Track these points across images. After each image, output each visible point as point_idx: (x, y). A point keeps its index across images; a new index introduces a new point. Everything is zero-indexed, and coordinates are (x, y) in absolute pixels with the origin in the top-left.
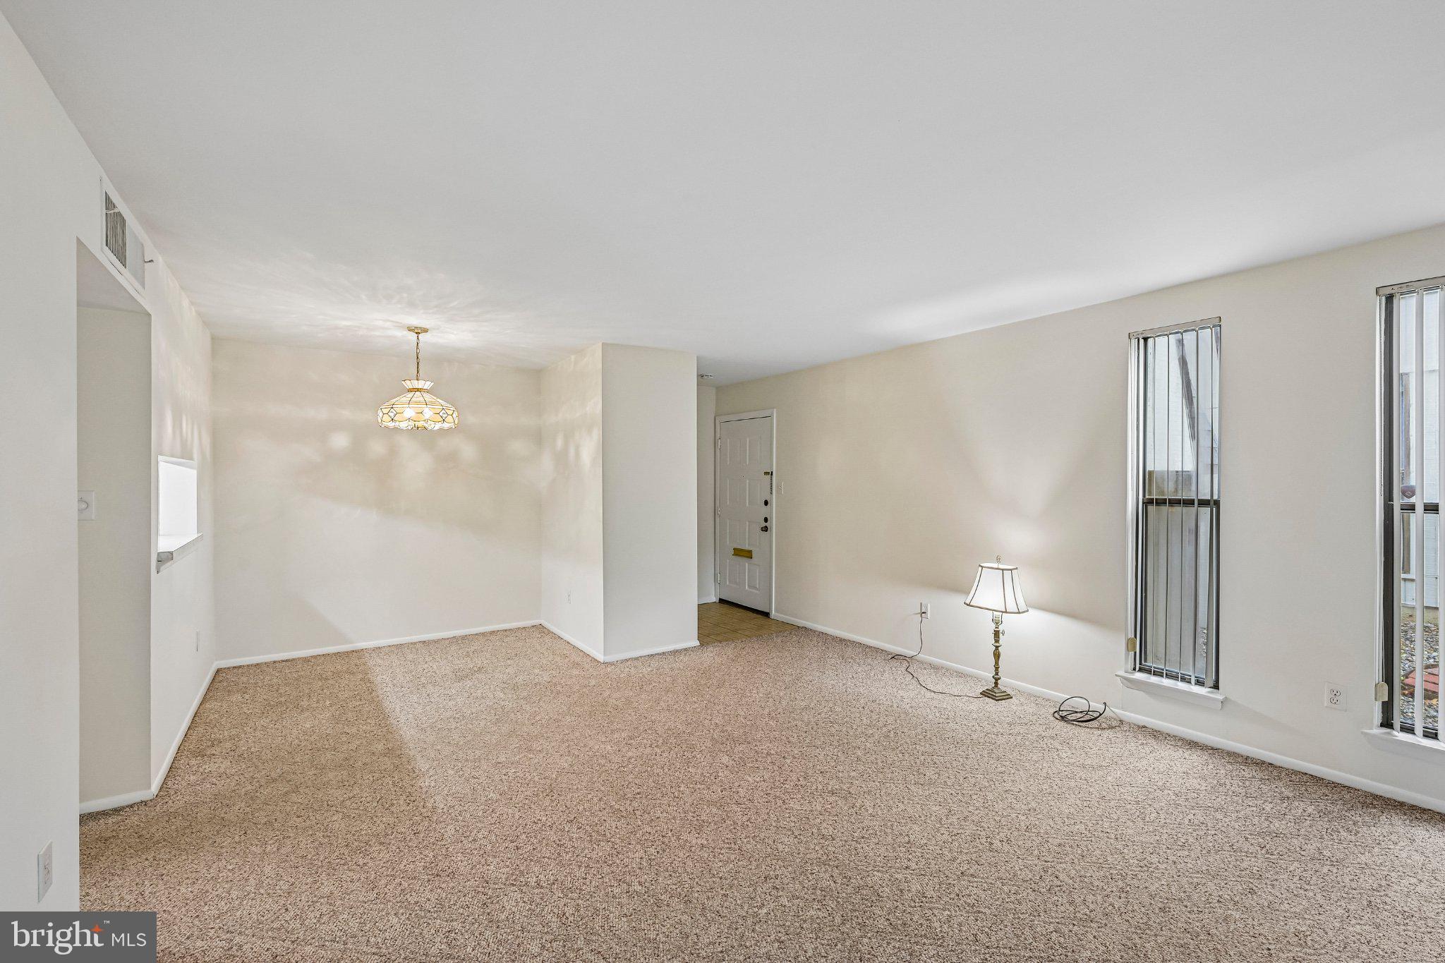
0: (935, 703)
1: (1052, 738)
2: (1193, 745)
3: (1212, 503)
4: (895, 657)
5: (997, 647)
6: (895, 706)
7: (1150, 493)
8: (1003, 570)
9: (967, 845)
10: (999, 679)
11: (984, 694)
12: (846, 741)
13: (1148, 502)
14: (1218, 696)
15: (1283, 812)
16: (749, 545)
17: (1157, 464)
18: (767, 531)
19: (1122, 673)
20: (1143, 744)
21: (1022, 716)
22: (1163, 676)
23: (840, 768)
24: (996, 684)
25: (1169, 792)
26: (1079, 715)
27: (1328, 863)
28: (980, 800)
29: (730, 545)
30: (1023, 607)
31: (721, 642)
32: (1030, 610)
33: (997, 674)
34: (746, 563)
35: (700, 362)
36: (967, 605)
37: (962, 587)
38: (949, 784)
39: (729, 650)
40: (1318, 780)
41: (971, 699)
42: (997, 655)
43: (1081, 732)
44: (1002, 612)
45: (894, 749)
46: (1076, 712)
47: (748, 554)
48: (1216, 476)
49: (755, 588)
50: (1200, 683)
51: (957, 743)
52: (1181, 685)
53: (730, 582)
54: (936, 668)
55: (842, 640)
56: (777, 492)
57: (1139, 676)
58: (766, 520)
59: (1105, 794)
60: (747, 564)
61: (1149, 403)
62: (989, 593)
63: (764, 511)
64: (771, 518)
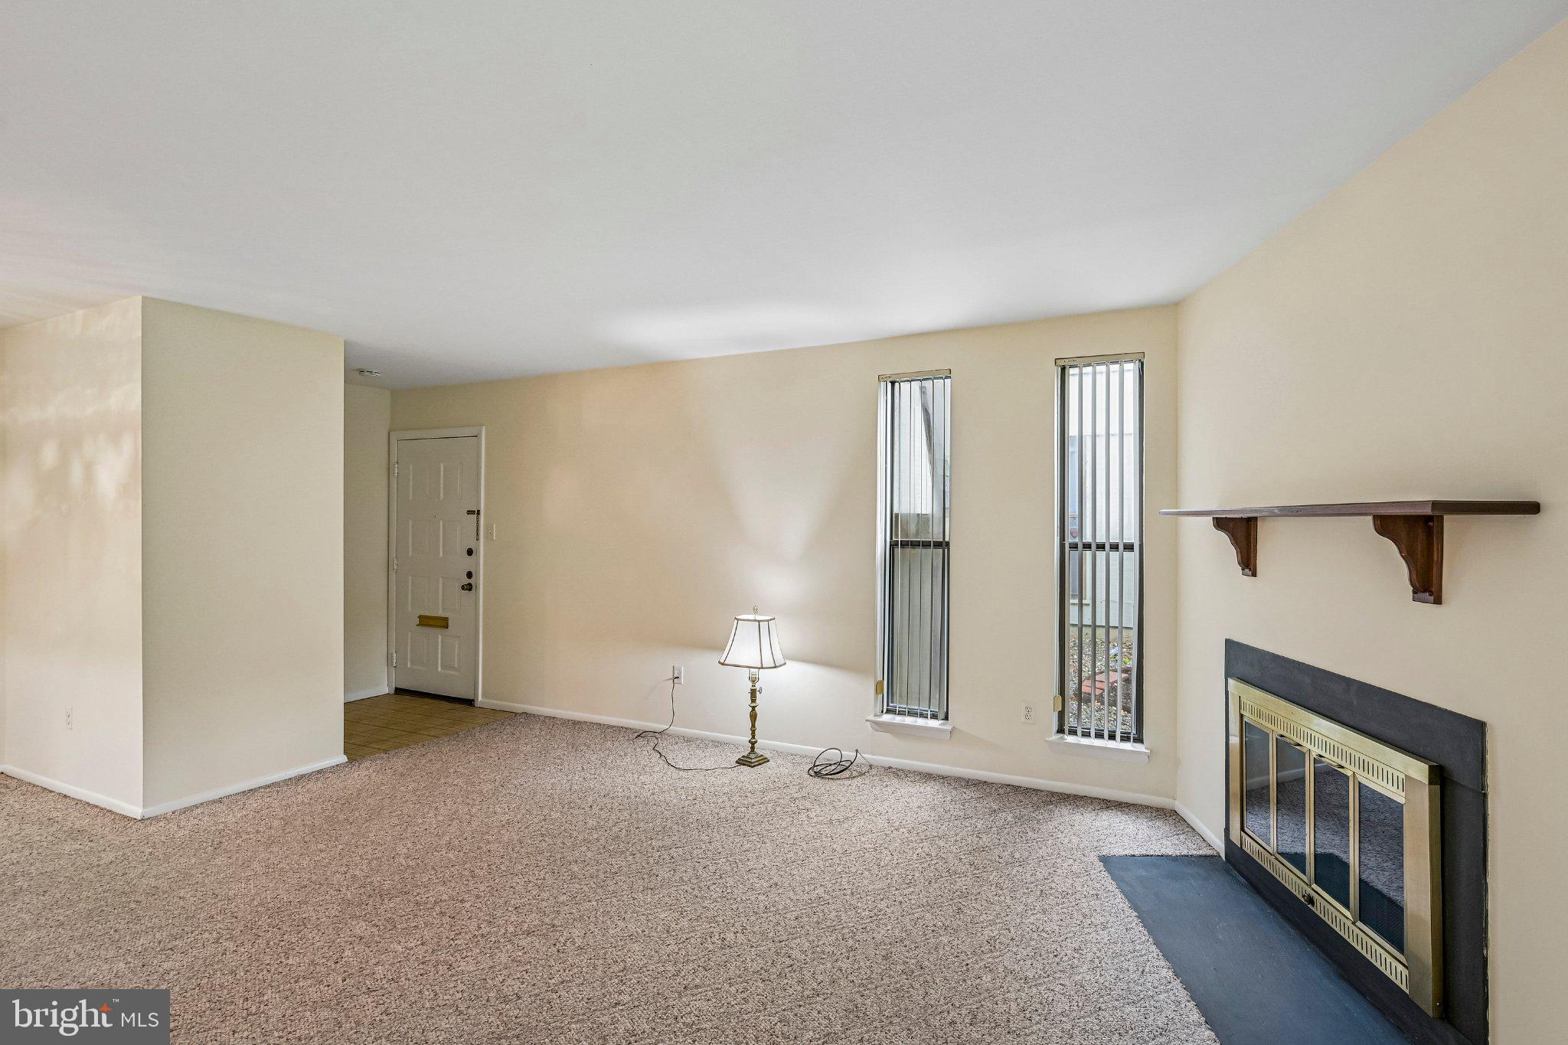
0: (683, 783)
1: (804, 797)
2: (928, 777)
3: (944, 544)
4: (641, 734)
5: (753, 708)
6: (633, 797)
7: (897, 536)
8: (759, 621)
9: (695, 950)
10: (756, 742)
11: (740, 762)
12: (559, 856)
13: (893, 545)
14: (948, 727)
15: (990, 826)
16: (444, 609)
17: (903, 508)
18: (470, 589)
19: (871, 717)
20: (887, 786)
21: (776, 780)
22: (905, 715)
23: (545, 895)
24: (753, 748)
25: (904, 830)
26: (833, 767)
27: (1017, 864)
28: (718, 889)
29: (413, 614)
30: (779, 660)
31: (386, 751)
32: (787, 662)
33: (753, 737)
34: (438, 636)
35: (348, 346)
36: (723, 664)
37: (718, 645)
38: (686, 879)
39: (399, 761)
40: (1016, 789)
41: (725, 771)
42: (753, 717)
43: (832, 785)
44: (759, 668)
45: (622, 852)
46: (830, 765)
47: (443, 623)
48: (947, 519)
49: (454, 668)
50: (934, 716)
51: (704, 826)
52: (920, 722)
53: (412, 662)
54: (688, 740)
55: (575, 723)
56: (486, 537)
57: (887, 718)
58: (469, 575)
59: (846, 847)
60: (440, 637)
61: (896, 447)
62: (744, 650)
63: (467, 563)
64: (478, 572)
